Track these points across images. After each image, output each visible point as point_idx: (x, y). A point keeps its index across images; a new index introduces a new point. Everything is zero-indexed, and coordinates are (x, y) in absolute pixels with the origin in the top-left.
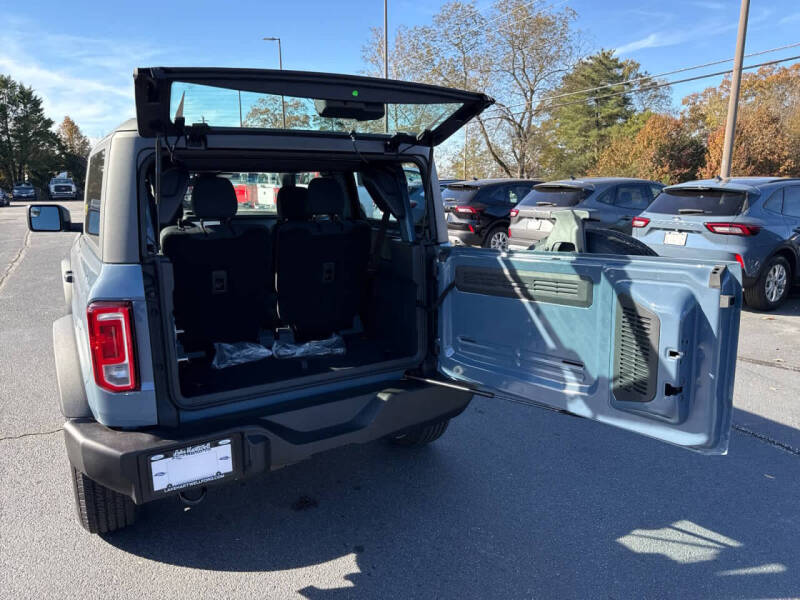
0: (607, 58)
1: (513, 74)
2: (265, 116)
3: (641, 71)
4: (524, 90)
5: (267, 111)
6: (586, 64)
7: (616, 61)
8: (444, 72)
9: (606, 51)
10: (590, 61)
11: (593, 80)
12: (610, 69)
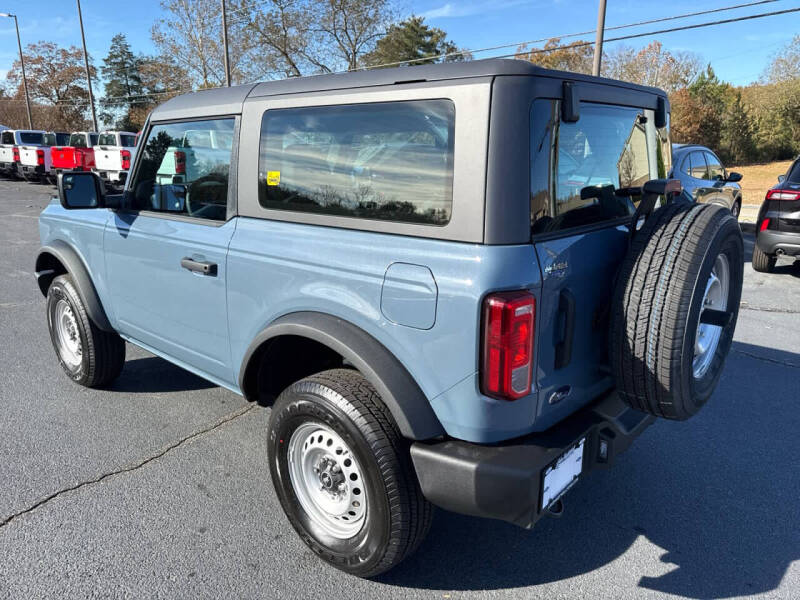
0: (417, 25)
1: (335, 35)
2: (39, 66)
3: (447, 40)
4: (347, 53)
5: (40, 60)
6: (398, 29)
7: (426, 28)
8: (262, 27)
9: (417, 17)
10: (403, 27)
11: (407, 46)
12: (421, 36)
